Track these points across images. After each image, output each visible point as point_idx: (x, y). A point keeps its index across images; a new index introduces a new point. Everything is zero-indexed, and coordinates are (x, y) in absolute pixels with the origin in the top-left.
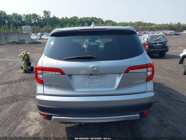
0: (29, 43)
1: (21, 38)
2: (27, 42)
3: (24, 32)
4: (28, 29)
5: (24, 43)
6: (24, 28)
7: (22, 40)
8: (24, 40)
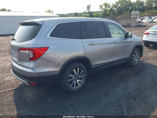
0: (134, 27)
1: (129, 22)
2: (133, 25)
3: (132, 17)
4: (136, 14)
5: (130, 27)
6: (133, 13)
7: (128, 24)
8: (131, 24)
